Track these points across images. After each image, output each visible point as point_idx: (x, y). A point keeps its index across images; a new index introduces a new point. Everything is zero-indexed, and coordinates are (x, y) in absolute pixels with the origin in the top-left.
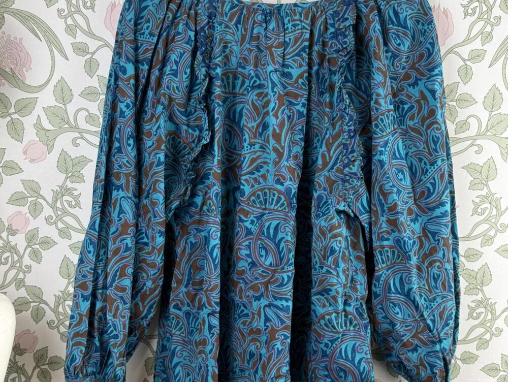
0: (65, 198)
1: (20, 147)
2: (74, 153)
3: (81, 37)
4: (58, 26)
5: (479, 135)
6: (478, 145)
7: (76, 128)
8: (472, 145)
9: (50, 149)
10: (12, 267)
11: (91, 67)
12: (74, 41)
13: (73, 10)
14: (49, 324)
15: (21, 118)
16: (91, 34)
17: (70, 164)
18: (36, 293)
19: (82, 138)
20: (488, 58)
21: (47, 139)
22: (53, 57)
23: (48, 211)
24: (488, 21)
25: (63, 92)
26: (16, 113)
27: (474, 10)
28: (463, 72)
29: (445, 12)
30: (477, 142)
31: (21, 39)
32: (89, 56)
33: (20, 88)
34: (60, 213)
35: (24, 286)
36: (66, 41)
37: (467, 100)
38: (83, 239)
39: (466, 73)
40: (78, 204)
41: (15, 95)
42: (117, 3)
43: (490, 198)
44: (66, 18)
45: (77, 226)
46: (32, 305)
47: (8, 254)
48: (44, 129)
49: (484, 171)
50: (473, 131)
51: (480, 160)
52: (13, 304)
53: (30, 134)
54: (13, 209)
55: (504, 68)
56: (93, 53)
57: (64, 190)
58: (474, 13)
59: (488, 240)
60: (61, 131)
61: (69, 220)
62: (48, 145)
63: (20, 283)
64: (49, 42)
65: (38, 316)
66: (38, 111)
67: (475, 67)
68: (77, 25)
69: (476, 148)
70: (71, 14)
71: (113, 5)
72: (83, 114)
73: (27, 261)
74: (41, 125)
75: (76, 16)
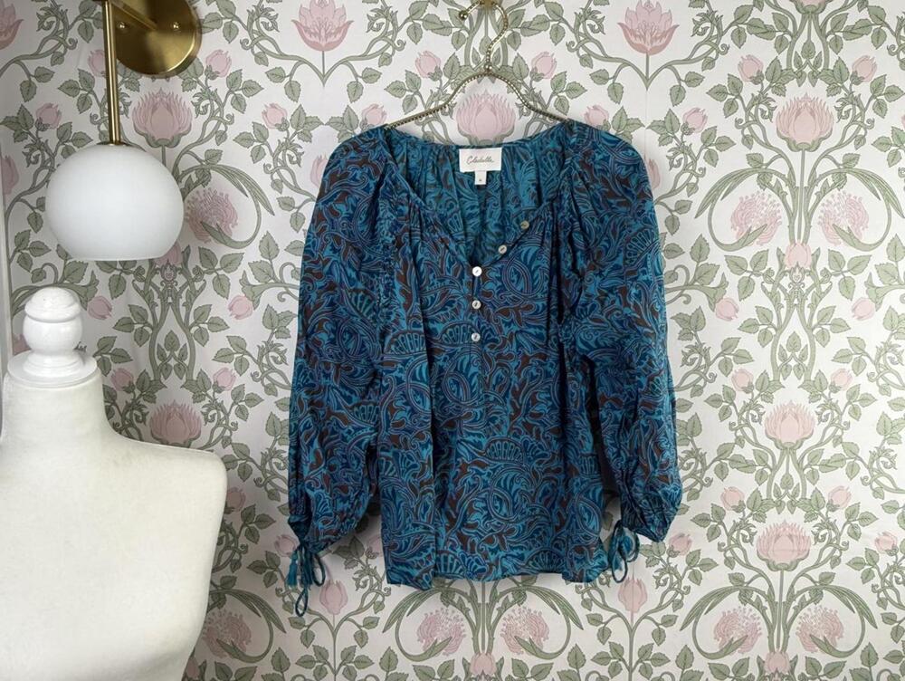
0: (271, 354)
1: (225, 303)
2: (280, 308)
3: (287, 192)
4: (264, 182)
5: (688, 285)
6: (686, 295)
7: (281, 283)
8: (680, 295)
9: (256, 304)
10: (218, 425)
11: (296, 221)
12: (280, 196)
13: (279, 165)
14: (257, 481)
15: (226, 274)
16: (297, 189)
17: (275, 319)
18: (243, 451)
19: (289, 293)
20: (695, 208)
21: (253, 295)
22: (259, 212)
23: (253, 368)
24: (693, 173)
25: (269, 248)
26: (222, 268)
27: (679, 161)
28: (670, 223)
29: (651, 163)
30: (686, 292)
31: (227, 195)
32: (295, 210)
33: (226, 244)
34: (265, 369)
35: (231, 443)
36: (272, 196)
37: (675, 251)
38: (289, 396)
39: (673, 224)
40: (284, 360)
41: (221, 251)
42: (323, 157)
43: (698, 348)
44: (272, 173)
45: (283, 382)
46: (239, 462)
47: (215, 411)
48: (249, 285)
49: (693, 321)
50: (681, 282)
51: (689, 310)
52: (222, 459)
53: (236, 290)
54: (219, 366)
55: (710, 219)
56: (299, 208)
57: (270, 346)
58: (679, 164)
59: (697, 391)
60: (266, 286)
61: (274, 376)
62: (253, 301)
63: (226, 441)
64: (255, 197)
65: (244, 473)
66: (244, 266)
67: (682, 218)
68: (283, 180)
69: (684, 298)
70: (277, 170)
71: (319, 160)
72: (288, 269)
73: (233, 418)
74: (246, 280)
75: (283, 172)
